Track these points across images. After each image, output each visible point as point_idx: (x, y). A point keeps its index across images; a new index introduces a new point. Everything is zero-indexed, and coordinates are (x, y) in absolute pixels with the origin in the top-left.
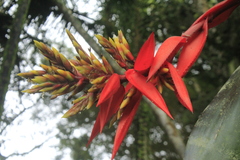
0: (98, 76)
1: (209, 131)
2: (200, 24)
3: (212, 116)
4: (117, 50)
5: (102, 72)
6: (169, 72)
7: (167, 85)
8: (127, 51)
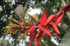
0: (28, 26)
1: (66, 41)
2: (61, 12)
3: (67, 37)
4: (34, 19)
5: (29, 25)
6: (52, 24)
7: (51, 29)
8: (38, 20)
